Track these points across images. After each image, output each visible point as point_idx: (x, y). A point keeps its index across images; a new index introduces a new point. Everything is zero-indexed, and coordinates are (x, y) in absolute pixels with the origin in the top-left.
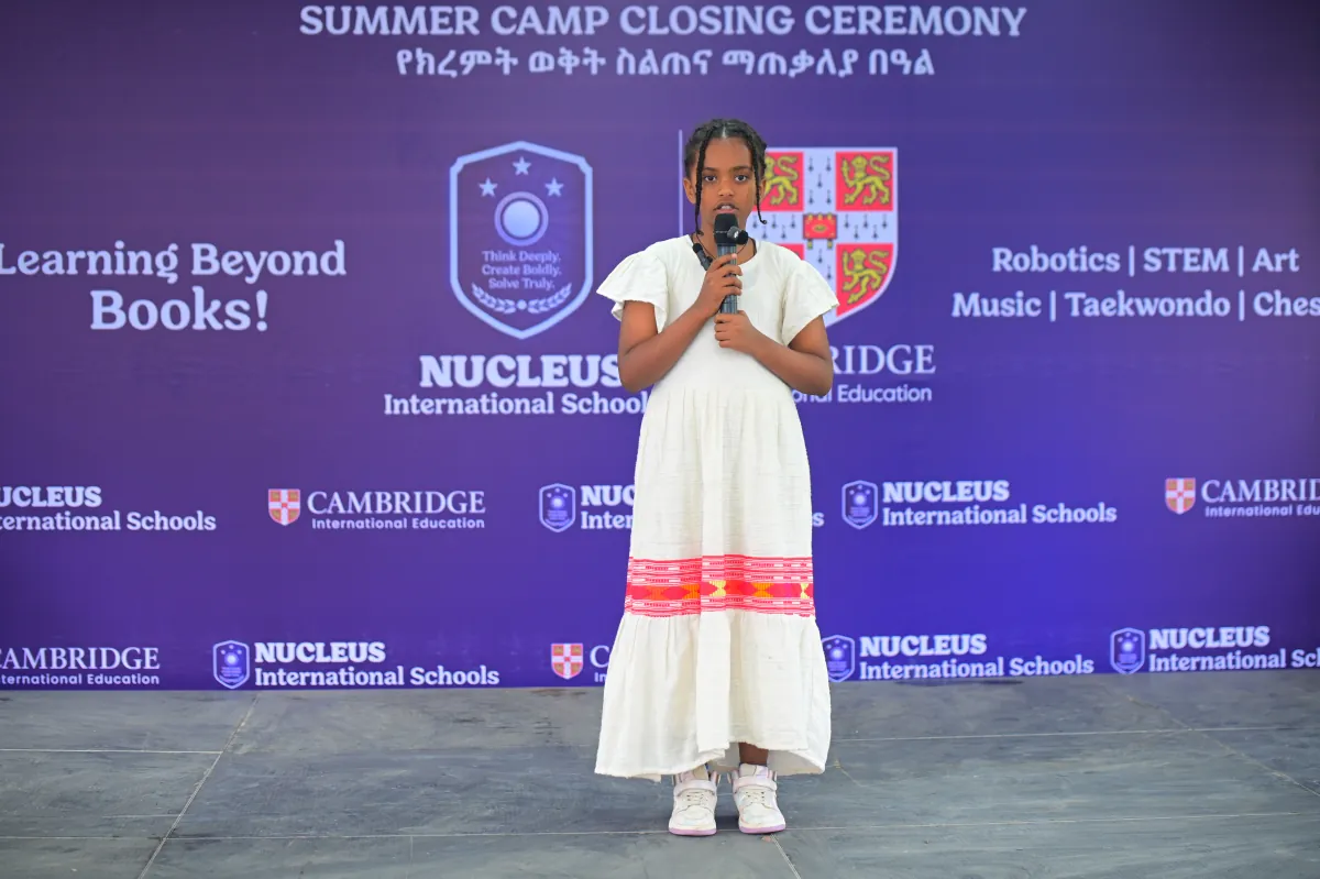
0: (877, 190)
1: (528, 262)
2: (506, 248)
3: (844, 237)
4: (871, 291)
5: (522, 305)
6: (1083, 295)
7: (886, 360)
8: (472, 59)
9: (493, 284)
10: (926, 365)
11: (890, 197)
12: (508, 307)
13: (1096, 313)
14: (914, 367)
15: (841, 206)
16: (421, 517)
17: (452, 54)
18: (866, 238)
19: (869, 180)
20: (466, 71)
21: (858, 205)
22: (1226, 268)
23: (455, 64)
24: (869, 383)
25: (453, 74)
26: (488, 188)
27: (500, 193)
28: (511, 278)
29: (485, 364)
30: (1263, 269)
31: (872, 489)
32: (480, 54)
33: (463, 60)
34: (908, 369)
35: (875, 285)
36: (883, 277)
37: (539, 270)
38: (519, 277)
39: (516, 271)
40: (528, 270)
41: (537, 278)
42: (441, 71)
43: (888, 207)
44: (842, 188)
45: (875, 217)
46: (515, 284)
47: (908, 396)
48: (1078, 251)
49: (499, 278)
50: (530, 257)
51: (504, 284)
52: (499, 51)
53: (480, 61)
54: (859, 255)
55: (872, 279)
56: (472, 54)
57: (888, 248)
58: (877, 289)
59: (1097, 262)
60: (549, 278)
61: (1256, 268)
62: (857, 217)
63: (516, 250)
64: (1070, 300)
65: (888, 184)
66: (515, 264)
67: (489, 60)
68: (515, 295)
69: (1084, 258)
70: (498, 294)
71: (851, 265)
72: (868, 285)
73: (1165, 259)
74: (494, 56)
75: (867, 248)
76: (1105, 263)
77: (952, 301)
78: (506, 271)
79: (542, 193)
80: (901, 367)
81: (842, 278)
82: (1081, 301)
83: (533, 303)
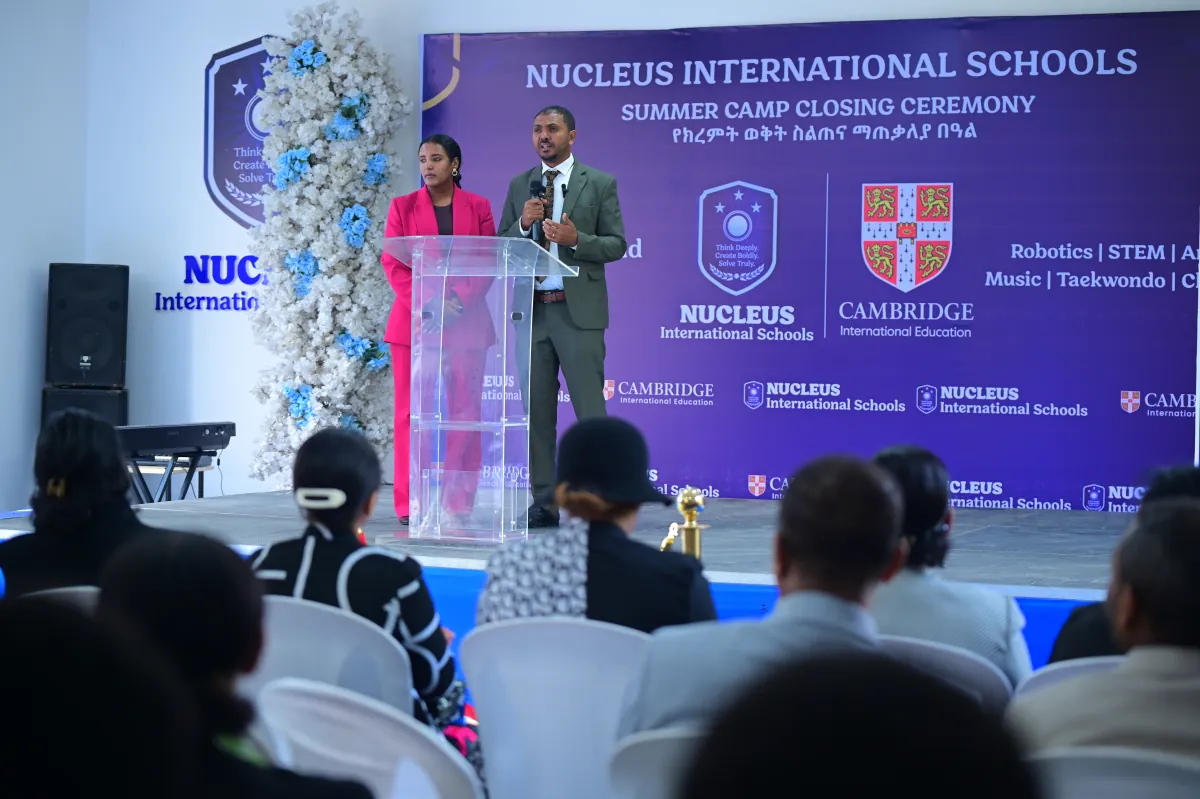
0: (941, 208)
1: (741, 251)
2: (729, 242)
3: (921, 237)
4: (936, 269)
5: (737, 276)
6: (1068, 274)
7: (944, 311)
8: (715, 133)
9: (721, 264)
10: (968, 315)
11: (948, 213)
12: (730, 277)
13: (1077, 285)
14: (961, 316)
15: (920, 218)
16: (679, 398)
17: (703, 130)
18: (934, 238)
19: (936, 202)
20: (710, 140)
21: (929, 218)
22: (1163, 257)
23: (704, 137)
24: (933, 325)
25: (703, 142)
26: (720, 208)
27: (726, 211)
28: (731, 260)
29: (716, 310)
30: (1188, 258)
31: (934, 390)
32: (718, 130)
33: (708, 134)
34: (957, 318)
35: (939, 266)
36: (944, 261)
37: (747, 256)
38: (735, 260)
39: (734, 256)
40: (741, 255)
41: (745, 260)
42: (697, 140)
43: (947, 218)
44: (920, 207)
45: (939, 225)
46: (733, 264)
47: (957, 334)
48: (1065, 246)
49: (725, 260)
50: (742, 248)
51: (727, 264)
52: (728, 128)
53: (718, 134)
54: (929, 248)
55: (937, 263)
56: (713, 130)
57: (946, 244)
58: (940, 269)
59: (1078, 253)
60: (752, 260)
61: (1183, 258)
62: (928, 225)
63: (734, 244)
64: (1060, 276)
65: (946, 204)
66: (733, 252)
67: (722, 134)
68: (732, 270)
69: (1069, 250)
70: (723, 269)
71: (924, 254)
72: (934, 265)
73: (1122, 251)
74: (726, 131)
75: (934, 244)
76: (1083, 253)
77: (986, 275)
78: (729, 256)
79: (749, 211)
80: (954, 317)
81: (919, 262)
82: (1067, 277)
83: (743, 275)
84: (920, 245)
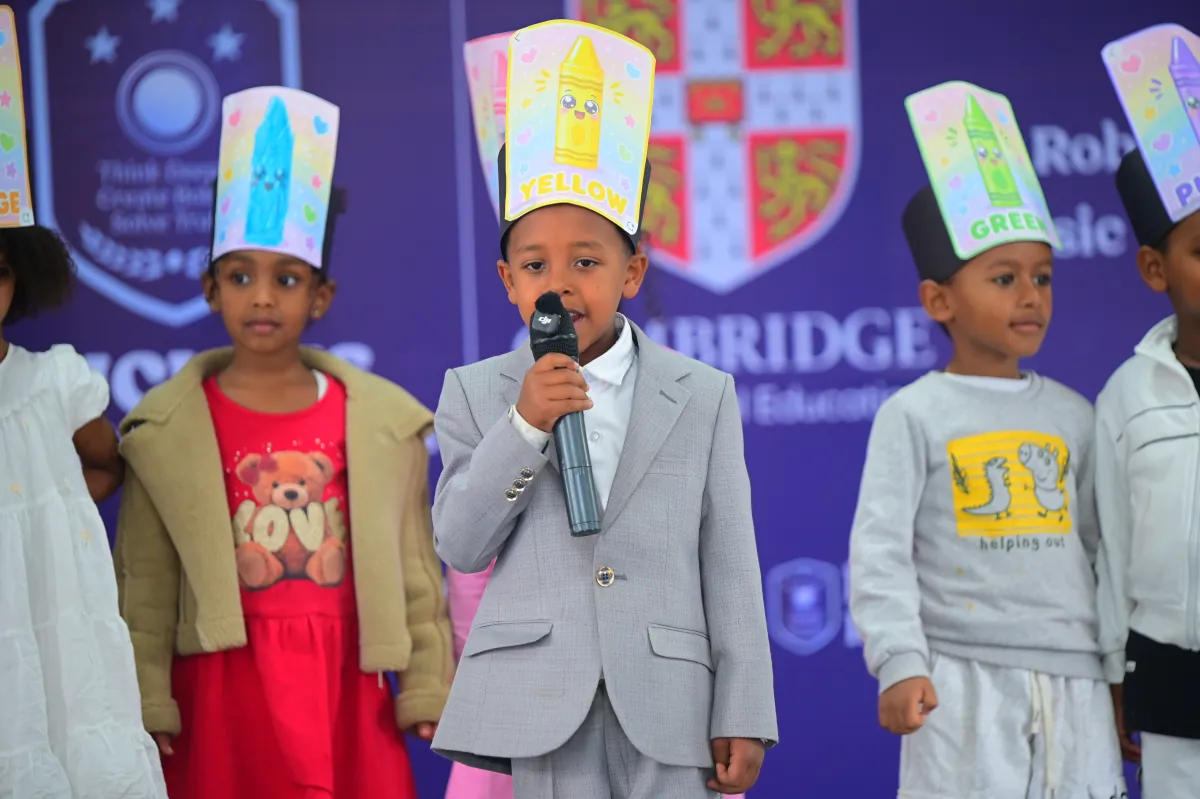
0: (818, 29)
2: (140, 156)
3: (760, 118)
4: (811, 215)
5: (174, 260)
7: (843, 340)
9: (120, 224)
10: (915, 347)
11: (841, 43)
12: (151, 265)
14: (895, 350)
15: (755, 61)
18: (800, 120)
19: (801, 13)
21: (784, 60)
24: (814, 383)
26: (103, 46)
27: (127, 54)
28: (152, 211)
29: (111, 371)
34: (883, 353)
35: (817, 203)
36: (832, 186)
38: (169, 209)
39: (161, 199)
40: (183, 196)
43: (837, 60)
44: (755, 31)
45: (815, 80)
46: (160, 224)
49: (131, 212)
51: (140, 223)
54: (787, 151)
57: (838, 137)
58: (823, 212)
62: (780, 82)
63: (161, 160)
65: (836, 19)
66: (162, 184)
68: (163, 243)
70: (133, 241)
71: (774, 169)
72: (807, 204)
75: (801, 139)
78: (148, 198)
79: (206, 55)
80: (871, 353)
81: (759, 195)
83: (194, 254)
84: (761, 142)
